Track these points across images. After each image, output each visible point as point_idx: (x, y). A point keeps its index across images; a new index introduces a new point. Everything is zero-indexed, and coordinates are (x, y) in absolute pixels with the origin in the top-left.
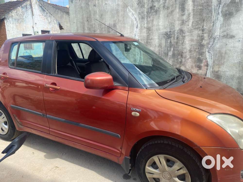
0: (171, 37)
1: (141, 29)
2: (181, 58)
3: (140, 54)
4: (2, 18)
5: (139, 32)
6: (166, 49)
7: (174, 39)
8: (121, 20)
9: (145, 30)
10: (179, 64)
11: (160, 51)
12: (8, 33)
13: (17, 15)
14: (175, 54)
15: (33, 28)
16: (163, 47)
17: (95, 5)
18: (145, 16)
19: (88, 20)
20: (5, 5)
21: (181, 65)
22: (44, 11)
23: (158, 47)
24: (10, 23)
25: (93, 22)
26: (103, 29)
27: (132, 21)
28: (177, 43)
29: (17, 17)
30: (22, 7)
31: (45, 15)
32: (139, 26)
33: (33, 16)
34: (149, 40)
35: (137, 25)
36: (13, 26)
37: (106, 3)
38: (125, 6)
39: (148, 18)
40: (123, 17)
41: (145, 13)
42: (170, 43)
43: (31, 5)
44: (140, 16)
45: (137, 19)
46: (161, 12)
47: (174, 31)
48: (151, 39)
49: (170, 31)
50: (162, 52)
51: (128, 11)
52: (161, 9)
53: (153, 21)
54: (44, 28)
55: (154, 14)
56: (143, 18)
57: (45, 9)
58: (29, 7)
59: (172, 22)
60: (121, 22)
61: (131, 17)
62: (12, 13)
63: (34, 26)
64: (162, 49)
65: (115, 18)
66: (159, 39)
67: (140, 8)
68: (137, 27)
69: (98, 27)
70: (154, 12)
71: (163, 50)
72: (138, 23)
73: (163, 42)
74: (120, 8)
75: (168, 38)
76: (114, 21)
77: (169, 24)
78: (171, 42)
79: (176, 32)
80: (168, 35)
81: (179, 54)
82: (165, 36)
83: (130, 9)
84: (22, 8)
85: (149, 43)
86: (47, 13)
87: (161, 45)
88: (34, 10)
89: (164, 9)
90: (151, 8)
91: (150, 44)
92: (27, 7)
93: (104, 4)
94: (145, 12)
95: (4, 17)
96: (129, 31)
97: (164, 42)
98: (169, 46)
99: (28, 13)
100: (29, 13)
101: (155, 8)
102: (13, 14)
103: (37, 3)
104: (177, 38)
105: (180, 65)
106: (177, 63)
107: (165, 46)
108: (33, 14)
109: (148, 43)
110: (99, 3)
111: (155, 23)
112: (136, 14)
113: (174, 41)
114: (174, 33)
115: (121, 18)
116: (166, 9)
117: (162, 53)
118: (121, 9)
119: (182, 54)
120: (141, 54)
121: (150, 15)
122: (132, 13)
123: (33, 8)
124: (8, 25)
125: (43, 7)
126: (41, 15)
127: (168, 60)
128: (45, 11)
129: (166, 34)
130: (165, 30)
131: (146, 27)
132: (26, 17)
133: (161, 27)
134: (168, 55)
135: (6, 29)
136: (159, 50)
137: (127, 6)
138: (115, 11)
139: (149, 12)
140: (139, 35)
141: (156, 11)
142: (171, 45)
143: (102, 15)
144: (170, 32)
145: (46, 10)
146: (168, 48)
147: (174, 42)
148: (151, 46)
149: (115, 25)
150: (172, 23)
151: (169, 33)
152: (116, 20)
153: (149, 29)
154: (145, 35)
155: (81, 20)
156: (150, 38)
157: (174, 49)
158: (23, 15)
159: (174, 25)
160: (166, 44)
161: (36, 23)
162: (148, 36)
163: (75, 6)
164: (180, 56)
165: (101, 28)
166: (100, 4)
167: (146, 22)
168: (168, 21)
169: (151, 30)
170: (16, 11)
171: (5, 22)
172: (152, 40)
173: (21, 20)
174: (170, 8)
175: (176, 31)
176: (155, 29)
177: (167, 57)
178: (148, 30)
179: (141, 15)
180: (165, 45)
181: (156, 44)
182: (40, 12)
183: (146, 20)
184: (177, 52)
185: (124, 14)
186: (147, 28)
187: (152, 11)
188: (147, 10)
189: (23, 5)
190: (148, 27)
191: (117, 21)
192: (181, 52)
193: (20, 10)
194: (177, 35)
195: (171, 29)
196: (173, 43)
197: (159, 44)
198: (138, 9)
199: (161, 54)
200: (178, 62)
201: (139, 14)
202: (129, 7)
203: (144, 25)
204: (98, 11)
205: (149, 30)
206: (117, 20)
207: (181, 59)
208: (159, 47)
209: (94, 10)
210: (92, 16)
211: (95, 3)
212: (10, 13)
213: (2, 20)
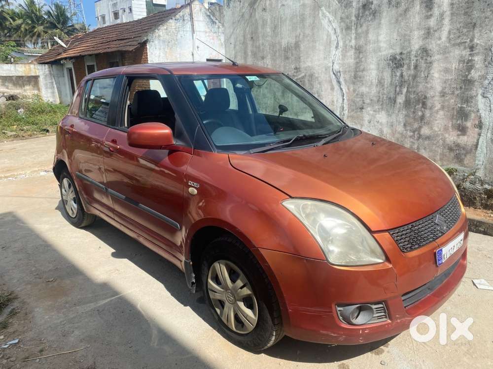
0: (401, 66)
1: (345, 49)
2: (423, 109)
3: (341, 100)
4: (144, 40)
5: (341, 57)
6: (393, 90)
7: (409, 68)
8: (309, 34)
9: (352, 53)
10: (418, 121)
11: (380, 94)
13: (167, 34)
14: (410, 100)
15: (193, 55)
16: (386, 86)
17: (264, 9)
18: (353, 23)
19: (252, 38)
21: (423, 123)
22: (214, 22)
23: (377, 85)
24: (156, 48)
25: (261, 42)
26: (277, 54)
27: (328, 35)
28: (415, 77)
29: (167, 37)
30: (176, 20)
31: (216, 30)
32: (341, 44)
33: (194, 33)
34: (360, 71)
35: (338, 43)
36: (160, 53)
37: (284, 3)
38: (317, 7)
39: (359, 26)
40: (313, 29)
41: (354, 18)
42: (401, 78)
43: (191, 15)
44: (342, 24)
45: (338, 30)
46: (384, 14)
47: (410, 52)
48: (363, 70)
49: (400, 51)
50: (385, 96)
51: (320, 15)
52: (385, 8)
53: (368, 33)
54: (211, 54)
55: (370, 19)
56: (348, 28)
57: (216, 19)
58: (187, 17)
59: (406, 33)
60: (308, 38)
61: (326, 27)
62: (159, 30)
63: (195, 53)
64: (383, 89)
65: (299, 31)
66: (378, 69)
67: (343, 8)
68: (337, 47)
69: (268, 50)
70: (370, 14)
71: (385, 92)
72: (339, 38)
73: (387, 75)
74: (308, 11)
75: (397, 67)
76: (296, 37)
77: (398, 38)
78: (402, 76)
79: (413, 53)
80: (396, 62)
81: (419, 100)
82: (391, 62)
83: (325, 12)
84: (176, 21)
85: (359, 79)
86: (219, 27)
87: (382, 81)
88: (196, 23)
89: (389, 8)
90: (364, 6)
91: (361, 79)
92: (185, 18)
93: (280, 5)
94: (353, 15)
95: (145, 39)
96: (322, 56)
97: (388, 76)
98: (397, 84)
99: (185, 30)
100: (188, 29)
101: (373, 5)
102: (161, 33)
103: (202, 11)
104: (416, 67)
105: (420, 125)
106: (414, 119)
107: (391, 84)
108: (194, 31)
109: (357, 77)
110: (271, 5)
111: (372, 37)
112: (336, 21)
113: (409, 72)
114: (410, 55)
115: (308, 32)
116: (395, 7)
117: (383, 98)
118: (310, 13)
119: (424, 100)
120: (344, 99)
121: (362, 20)
122: (329, 19)
123: (195, 19)
124: (151, 51)
125: (211, 16)
126: (208, 30)
127: (397, 112)
128: (216, 24)
129: (393, 59)
130: (391, 51)
131: (353, 46)
132: (181, 37)
133: (383, 45)
134: (395, 101)
135: (149, 59)
136: (379, 93)
137: (320, 7)
138: (298, 18)
139: (361, 15)
140: (340, 62)
141: (375, 13)
142: (402, 81)
143: (275, 27)
144: (401, 53)
145: (217, 21)
146: (396, 88)
147: (409, 76)
148: (363, 84)
149: (297, 45)
150: (405, 35)
151: (398, 57)
152: (300, 34)
153: (359, 50)
154: (351, 61)
155: (242, 38)
156: (362, 67)
157: (407, 90)
158: (177, 33)
159: (409, 40)
160: (392, 79)
161: (198, 47)
162: (357, 65)
163: (233, 13)
164: (421, 105)
165: (273, 51)
166: (273, 6)
167: (353, 36)
168: (398, 31)
169: (362, 52)
170: (165, 28)
171: (148, 47)
172: (365, 73)
173: (173, 41)
174: (403, 4)
175: (412, 53)
176: (371, 49)
177: (394, 106)
178: (358, 52)
179: (344, 22)
180: (389, 81)
181: (372, 80)
182: (207, 27)
183: (353, 31)
184: (415, 96)
185: (313, 23)
186: (356, 49)
187: (367, 13)
188: (357, 12)
189: (178, 16)
190: (357, 46)
191: (301, 37)
192: (423, 97)
193: (173, 25)
194: (415, 61)
195: (403, 48)
196: (406, 78)
197: (378, 80)
198: (340, 10)
199: (383, 101)
200: (416, 117)
201: (342, 22)
202: (323, 8)
203: (350, 41)
204: (269, 19)
205: (360, 53)
206: (302, 34)
207: (422, 111)
208: (379, 85)
209: (263, 18)
210: (260, 29)
211: (265, 4)
212: (157, 31)
213: (144, 45)
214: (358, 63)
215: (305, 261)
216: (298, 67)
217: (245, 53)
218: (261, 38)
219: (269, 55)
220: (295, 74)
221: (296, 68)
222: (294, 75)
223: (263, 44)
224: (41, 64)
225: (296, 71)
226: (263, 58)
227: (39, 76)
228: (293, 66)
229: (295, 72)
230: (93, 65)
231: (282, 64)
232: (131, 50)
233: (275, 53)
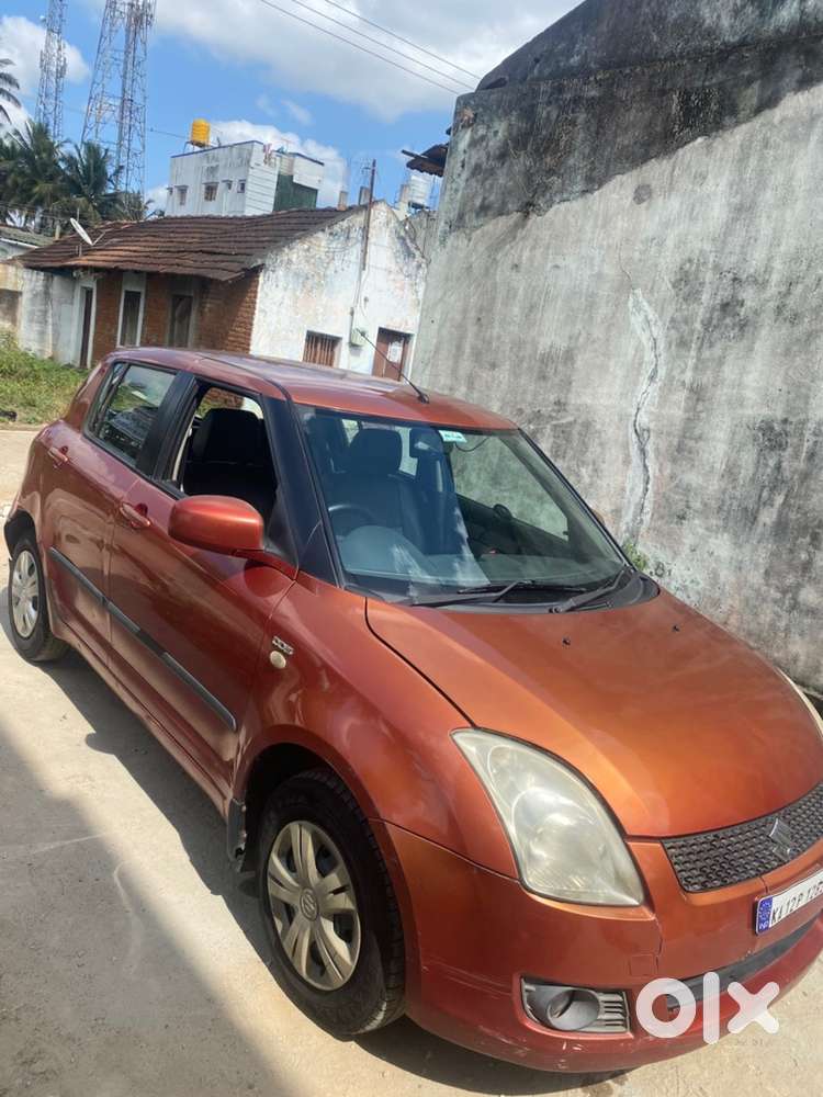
0: (781, 447)
1: (668, 388)
2: (811, 549)
3: (641, 490)
4: (255, 265)
5: (657, 399)
6: (754, 493)
7: (796, 456)
8: (598, 338)
9: (681, 396)
10: (797, 572)
11: (727, 496)
13: (308, 261)
14: (787, 524)
15: (352, 313)
16: (741, 482)
17: (516, 266)
18: (695, 337)
19: (479, 319)
20: (283, 221)
21: (806, 579)
22: (410, 254)
23: (723, 476)
24: (277, 286)
25: (496, 331)
26: (525, 365)
27: (639, 349)
28: (805, 476)
29: (306, 268)
30: (331, 234)
31: (412, 270)
32: (662, 372)
33: (364, 269)
34: (691, 439)
35: (655, 371)
36: (283, 298)
37: (560, 262)
38: (626, 285)
39: (706, 345)
40: (608, 329)
41: (698, 326)
42: (776, 472)
43: (366, 229)
44: (673, 331)
45: (662, 345)
46: (764, 332)
47: (804, 422)
48: (700, 438)
49: (785, 416)
50: (735, 503)
51: (630, 304)
52: (767, 319)
53: (724, 363)
54: (392, 319)
55: (732, 335)
56: (683, 343)
57: (417, 248)
58: (356, 234)
59: (803, 380)
60: (596, 346)
61: (639, 331)
62: (291, 249)
63: (357, 310)
64: (734, 488)
65: (579, 326)
66: (731, 442)
67: (681, 300)
68: (652, 379)
69: (507, 353)
70: (734, 325)
71: (738, 494)
72: (662, 360)
73: (748, 458)
74: (605, 291)
75: (772, 448)
76: (570, 338)
77: (785, 388)
78: (778, 467)
79: (811, 426)
80: (772, 437)
81: (806, 528)
82: (760, 435)
83: (641, 299)
84: (331, 238)
85: (686, 453)
86: (419, 266)
87: (735, 471)
88: (371, 249)
89: (775, 321)
90: (725, 306)
91: (692, 456)
92: (351, 235)
93: (550, 265)
94: (699, 320)
95: (259, 262)
96: (617, 389)
97: (750, 461)
98: (767, 483)
99: (346, 258)
100: (353, 258)
101: (743, 309)
102: (294, 257)
103: (392, 225)
104: (811, 456)
105: (800, 580)
106: (790, 565)
107: (753, 480)
108: (364, 265)
109: (683, 450)
110: (531, 260)
111: (729, 372)
112: (659, 323)
113: (796, 464)
114: (802, 429)
115: (598, 332)
116: (788, 324)
117: (731, 505)
118: (609, 295)
119: (817, 530)
120: (647, 490)
121: (716, 334)
122: (646, 317)
123: (372, 239)
124: (266, 290)
125: (408, 241)
126: (394, 267)
127: (755, 542)
128: (414, 257)
129: (767, 428)
130: (765, 412)
131: (687, 381)
132: (336, 272)
133: (751, 395)
134: (755, 518)
135: (257, 306)
136: (724, 492)
137: (632, 287)
138: (583, 299)
139: (715, 322)
140: (653, 409)
141: (745, 325)
142: (776, 479)
143: (532, 308)
144: (785, 421)
145: (417, 253)
146: (762, 490)
147: (794, 473)
148: (693, 466)
149: (569, 356)
150: (800, 385)
151: (777, 428)
152: (580, 334)
153: (697, 394)
154: (677, 412)
155: (458, 317)
156: (697, 432)
157: (785, 499)
158: (328, 263)
159: (807, 397)
160: (757, 469)
161: (366, 300)
162: (685, 423)
163: (450, 260)
164: (808, 539)
165: (517, 356)
166: (536, 264)
167: (691, 362)
168: (787, 374)
169: (704, 401)
170: (306, 246)
171: (261, 279)
172: (701, 443)
173: (316, 278)
174: (806, 320)
175: (809, 425)
176: (724, 398)
177: (751, 529)
178: (695, 398)
179: (677, 330)
180: (751, 472)
181: (714, 462)
182: (393, 261)
183: (693, 353)
184: (799, 515)
185: (612, 318)
186: (691, 390)
187: (728, 321)
188: (708, 315)
189: (336, 228)
190: (695, 385)
191: (581, 340)
192: (816, 523)
193: (323, 243)
194: (811, 443)
195: (790, 410)
196: (787, 474)
197: (727, 466)
198: (674, 303)
199: (729, 512)
200: (794, 562)
201: (673, 327)
202: (639, 291)
203: (683, 372)
204: (521, 289)
205: (698, 400)
206: (584, 334)
207: (809, 553)
208: (726, 477)
209: (509, 283)
210: (499, 306)
211: (521, 256)
212: (286, 250)
213: (252, 274)
214: (692, 419)
215: (475, 872)
216: (563, 400)
217: (459, 348)
218: (496, 324)
219: (508, 363)
220: (554, 414)
221: (558, 403)
222: (550, 416)
223: (499, 337)
224: (31, 268)
225: (556, 408)
226: (493, 366)
227: (21, 293)
228: (552, 398)
229: (553, 410)
230: (139, 293)
231: (532, 387)
232: (224, 279)
233: (522, 361)
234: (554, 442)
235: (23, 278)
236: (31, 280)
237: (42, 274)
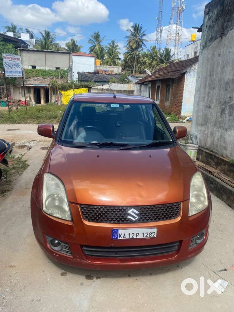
12: (185, 88)
17: (219, 55)
19: (210, 74)
24: (191, 77)
25: (214, 77)
37: (231, 50)
69: (217, 83)
93: (228, 52)
95: (185, 71)
102: (196, 67)
124: (187, 79)
135: (185, 84)
143: (223, 67)
155: (205, 75)
165: (220, 84)
166: (224, 53)
171: (186, 76)
204: (221, 62)
209: (218, 61)
210: (215, 69)
211: (220, 51)
213: (183, 75)
216: (231, 97)
217: (206, 85)
218: (214, 75)
219: (217, 87)
220: (229, 101)
221: (230, 97)
222: (228, 102)
223: (215, 79)
225: (230, 99)
226: (214, 88)
227: (134, 91)
228: (229, 96)
229: (229, 100)
230: (159, 86)
231: (223, 94)
232: (174, 78)
233: (221, 86)
234: (229, 111)
235: (135, 87)
236: (137, 87)
237: (139, 85)
